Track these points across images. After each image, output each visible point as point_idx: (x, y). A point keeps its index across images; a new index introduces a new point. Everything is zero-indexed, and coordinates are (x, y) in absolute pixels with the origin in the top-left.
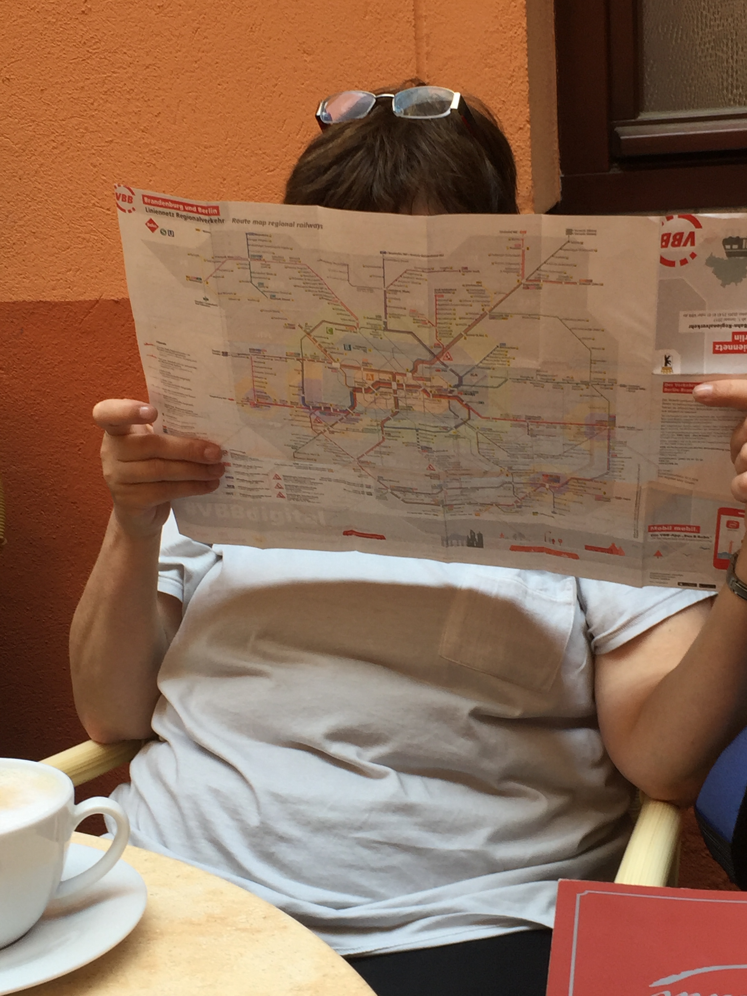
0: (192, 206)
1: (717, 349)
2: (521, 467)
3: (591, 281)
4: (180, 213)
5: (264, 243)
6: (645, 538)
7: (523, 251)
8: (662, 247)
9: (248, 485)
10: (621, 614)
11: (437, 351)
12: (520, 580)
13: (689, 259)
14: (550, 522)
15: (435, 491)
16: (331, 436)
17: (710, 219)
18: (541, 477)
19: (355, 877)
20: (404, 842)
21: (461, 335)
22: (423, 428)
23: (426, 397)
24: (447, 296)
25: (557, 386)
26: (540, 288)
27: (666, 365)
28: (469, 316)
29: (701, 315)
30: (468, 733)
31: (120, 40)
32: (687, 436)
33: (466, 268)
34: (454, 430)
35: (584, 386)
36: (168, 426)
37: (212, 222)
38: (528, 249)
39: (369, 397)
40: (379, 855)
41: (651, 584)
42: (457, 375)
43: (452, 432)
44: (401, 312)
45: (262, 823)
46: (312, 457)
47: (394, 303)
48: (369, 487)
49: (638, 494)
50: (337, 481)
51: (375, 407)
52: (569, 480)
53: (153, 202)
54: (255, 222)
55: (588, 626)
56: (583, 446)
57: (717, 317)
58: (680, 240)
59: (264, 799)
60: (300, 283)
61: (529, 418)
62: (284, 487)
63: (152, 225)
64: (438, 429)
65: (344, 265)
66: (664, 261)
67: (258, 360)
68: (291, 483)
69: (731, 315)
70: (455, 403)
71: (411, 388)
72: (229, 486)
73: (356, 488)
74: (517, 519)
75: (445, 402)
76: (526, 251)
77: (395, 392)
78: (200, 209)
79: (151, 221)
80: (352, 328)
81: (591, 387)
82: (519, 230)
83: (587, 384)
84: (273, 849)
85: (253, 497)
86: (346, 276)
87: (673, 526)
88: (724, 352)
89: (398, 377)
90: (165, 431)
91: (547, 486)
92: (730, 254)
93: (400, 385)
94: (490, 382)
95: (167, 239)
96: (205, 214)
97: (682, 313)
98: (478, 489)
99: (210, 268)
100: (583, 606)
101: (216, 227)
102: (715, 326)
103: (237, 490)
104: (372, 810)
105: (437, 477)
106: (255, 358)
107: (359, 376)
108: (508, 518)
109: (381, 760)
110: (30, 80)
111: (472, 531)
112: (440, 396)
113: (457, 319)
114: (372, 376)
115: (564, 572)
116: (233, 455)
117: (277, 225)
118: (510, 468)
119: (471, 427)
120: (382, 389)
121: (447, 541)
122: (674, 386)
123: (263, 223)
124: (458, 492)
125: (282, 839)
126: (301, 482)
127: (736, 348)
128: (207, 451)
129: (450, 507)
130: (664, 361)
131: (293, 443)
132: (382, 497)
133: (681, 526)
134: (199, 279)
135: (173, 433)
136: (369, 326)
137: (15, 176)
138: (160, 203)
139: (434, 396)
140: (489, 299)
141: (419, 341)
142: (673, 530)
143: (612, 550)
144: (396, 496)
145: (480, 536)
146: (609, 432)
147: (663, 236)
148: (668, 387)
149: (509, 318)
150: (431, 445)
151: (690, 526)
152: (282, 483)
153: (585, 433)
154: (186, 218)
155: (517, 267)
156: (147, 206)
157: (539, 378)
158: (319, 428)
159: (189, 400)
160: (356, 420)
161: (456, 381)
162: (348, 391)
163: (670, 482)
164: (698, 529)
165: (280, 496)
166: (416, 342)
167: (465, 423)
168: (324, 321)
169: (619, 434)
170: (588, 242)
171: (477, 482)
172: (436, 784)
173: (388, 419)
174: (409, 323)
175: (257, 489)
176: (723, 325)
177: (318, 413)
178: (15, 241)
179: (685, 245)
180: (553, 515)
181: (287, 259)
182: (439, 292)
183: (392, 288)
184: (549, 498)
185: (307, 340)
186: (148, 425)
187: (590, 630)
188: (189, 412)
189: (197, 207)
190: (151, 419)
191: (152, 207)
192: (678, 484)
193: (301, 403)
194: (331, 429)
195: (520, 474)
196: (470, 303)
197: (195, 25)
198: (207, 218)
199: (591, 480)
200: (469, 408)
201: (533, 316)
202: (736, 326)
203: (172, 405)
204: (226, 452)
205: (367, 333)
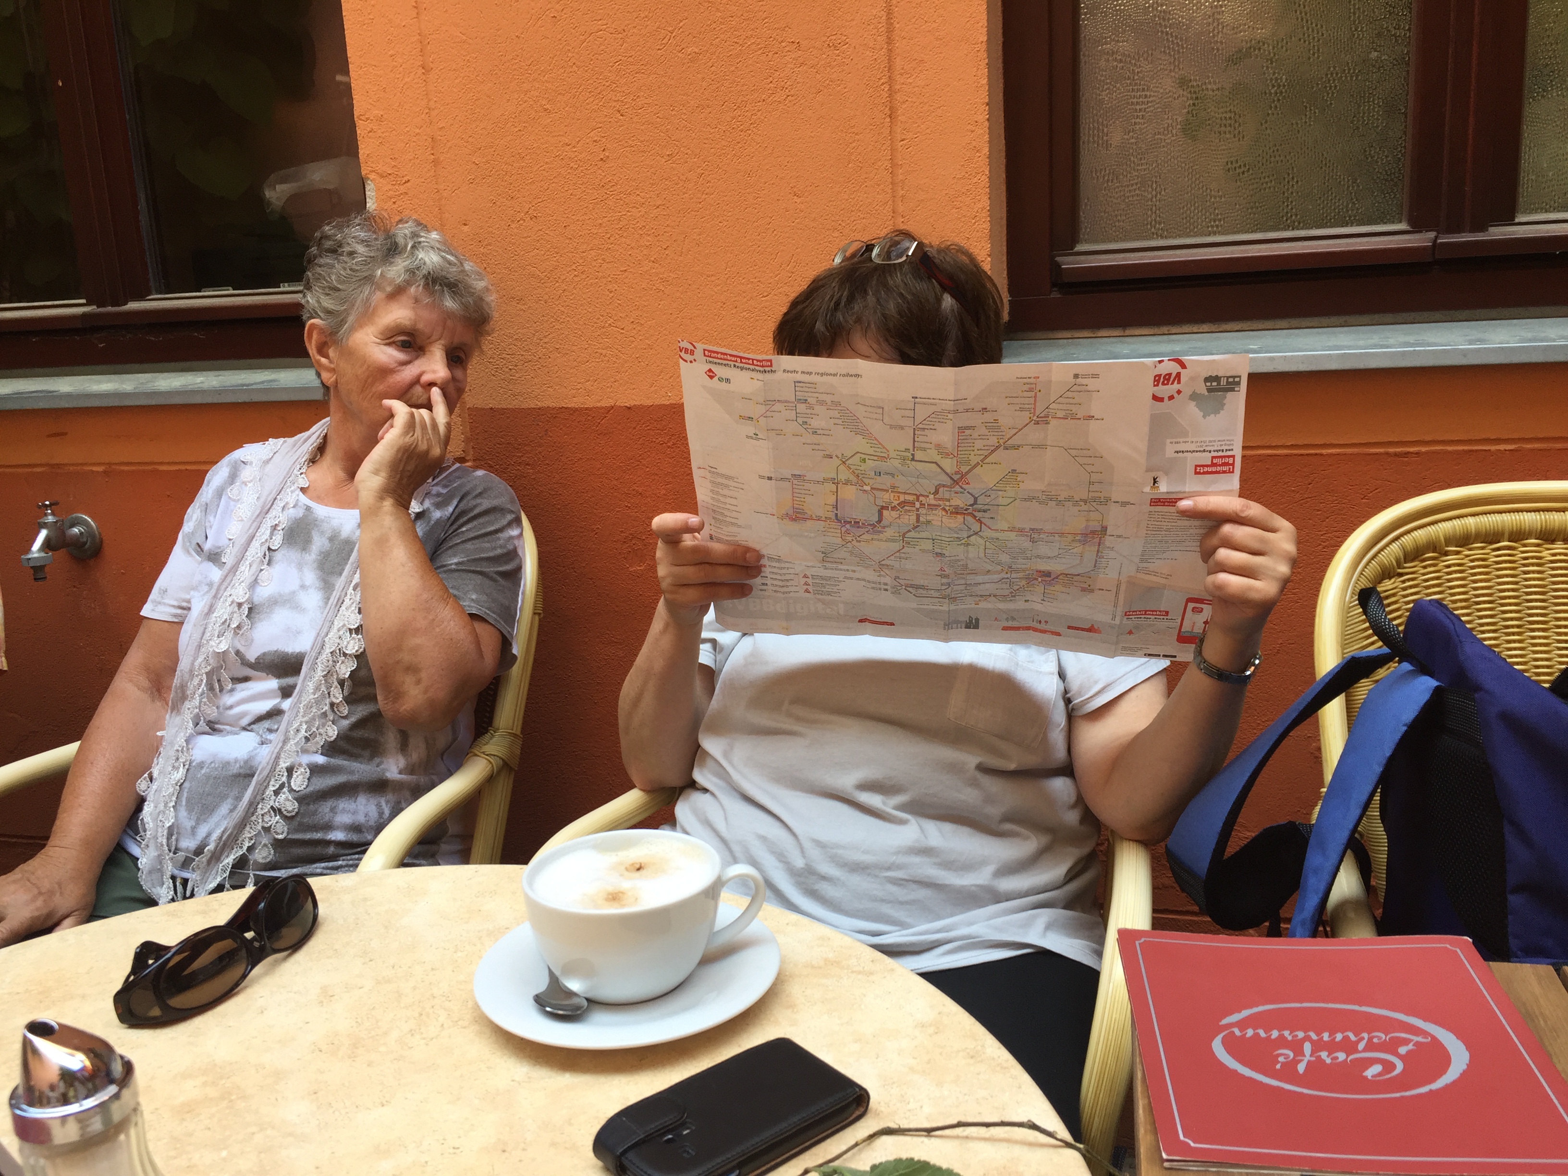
0: (749, 359)
1: (1198, 471)
2: (1019, 566)
3: (1093, 417)
4: (737, 364)
5: (810, 390)
6: (1121, 621)
7: (1036, 393)
8: (1155, 386)
9: (781, 583)
10: (1096, 682)
11: (956, 477)
12: (1012, 653)
13: (1176, 395)
14: (1038, 607)
15: (944, 588)
16: (857, 544)
17: (1193, 360)
18: (1035, 573)
19: (887, 909)
20: (926, 880)
21: (978, 463)
22: (940, 538)
23: (944, 513)
24: (968, 432)
25: (1059, 503)
26: (1048, 423)
27: (1154, 484)
28: (986, 448)
29: (1185, 442)
30: (974, 783)
31: (634, 184)
32: (1167, 542)
33: (986, 409)
34: (966, 539)
35: (1082, 503)
36: (714, 534)
37: (765, 372)
38: (1040, 391)
39: (894, 514)
40: (905, 891)
41: (1122, 655)
42: (973, 496)
43: (963, 541)
44: (928, 446)
45: (806, 864)
46: (839, 560)
47: (921, 439)
48: (886, 584)
49: (1118, 586)
50: (858, 579)
51: (899, 522)
52: (1059, 576)
53: (713, 355)
54: (803, 372)
55: (1066, 691)
56: (1075, 551)
57: (1198, 444)
58: (1168, 380)
59: (807, 845)
60: (840, 422)
61: (1032, 530)
62: (811, 584)
63: (711, 374)
64: (952, 539)
65: (879, 407)
66: (1155, 398)
67: (799, 483)
68: (817, 581)
69: (1210, 442)
70: (969, 519)
71: (932, 507)
72: (763, 584)
73: (873, 585)
74: (1011, 606)
75: (960, 518)
76: (1038, 393)
77: (918, 510)
78: (755, 362)
79: (710, 370)
80: (883, 459)
81: (1088, 504)
82: (1033, 376)
83: (1085, 502)
84: (816, 887)
85: (784, 593)
86: (880, 417)
87: (1146, 611)
88: (1204, 473)
89: (921, 498)
90: (711, 538)
91: (1040, 579)
92: (1210, 390)
93: (922, 505)
94: (1001, 501)
95: (724, 385)
96: (760, 366)
97: (1168, 441)
98: (980, 584)
99: (762, 409)
100: (1062, 675)
101: (768, 376)
102: (1197, 452)
103: (770, 588)
104: (898, 853)
105: (947, 576)
106: (795, 482)
107: (887, 497)
108: (1002, 606)
109: (902, 808)
110: (554, 218)
111: (970, 617)
112: (957, 513)
113: (976, 450)
114: (899, 497)
115: (1048, 646)
116: (770, 559)
117: (822, 375)
118: (1011, 567)
119: (981, 537)
120: (906, 508)
121: (948, 626)
122: (1160, 501)
123: (810, 373)
124: (963, 587)
125: (824, 878)
126: (826, 580)
127: (1214, 469)
128: (748, 555)
129: (954, 599)
130: (1152, 482)
131: (823, 550)
132: (896, 592)
133: (1153, 611)
134: (750, 418)
135: (719, 540)
136: (899, 457)
137: (540, 300)
138: (719, 356)
139: (952, 513)
140: (1003, 434)
141: (941, 468)
142: (1145, 614)
143: (1091, 630)
144: (909, 591)
145: (977, 620)
146: (1100, 540)
147: (1155, 377)
148: (1154, 502)
149: (1020, 448)
150: (944, 552)
151: (1160, 611)
152: (810, 581)
153: (1079, 541)
154: (742, 369)
155: (1030, 406)
156: (708, 358)
157: (1044, 497)
158: (847, 538)
159: (734, 514)
160: (880, 532)
161: (971, 501)
162: (877, 508)
163: (1147, 577)
164: (1167, 613)
165: (807, 591)
166: (939, 470)
167: (976, 534)
168: (858, 452)
169: (1108, 541)
170: (1092, 384)
171: (979, 579)
172: (948, 827)
173: (909, 531)
174: (933, 455)
175: (787, 586)
176: (1204, 451)
177: (848, 526)
178: (540, 356)
179: (1172, 383)
180: (1042, 602)
181: (829, 403)
182: (961, 429)
183: (920, 426)
184: (1040, 589)
185: (842, 467)
186: (696, 534)
187: (1068, 695)
188: (733, 524)
189: (753, 360)
190: (698, 529)
191: (711, 359)
192: (1154, 579)
193: (834, 517)
194: (858, 539)
195: (1017, 571)
196: (987, 437)
197: (699, 171)
198: (761, 369)
199: (1078, 575)
200: (981, 523)
201: (1042, 446)
202: (1214, 451)
203: (720, 518)
204: (764, 556)
205: (896, 463)
